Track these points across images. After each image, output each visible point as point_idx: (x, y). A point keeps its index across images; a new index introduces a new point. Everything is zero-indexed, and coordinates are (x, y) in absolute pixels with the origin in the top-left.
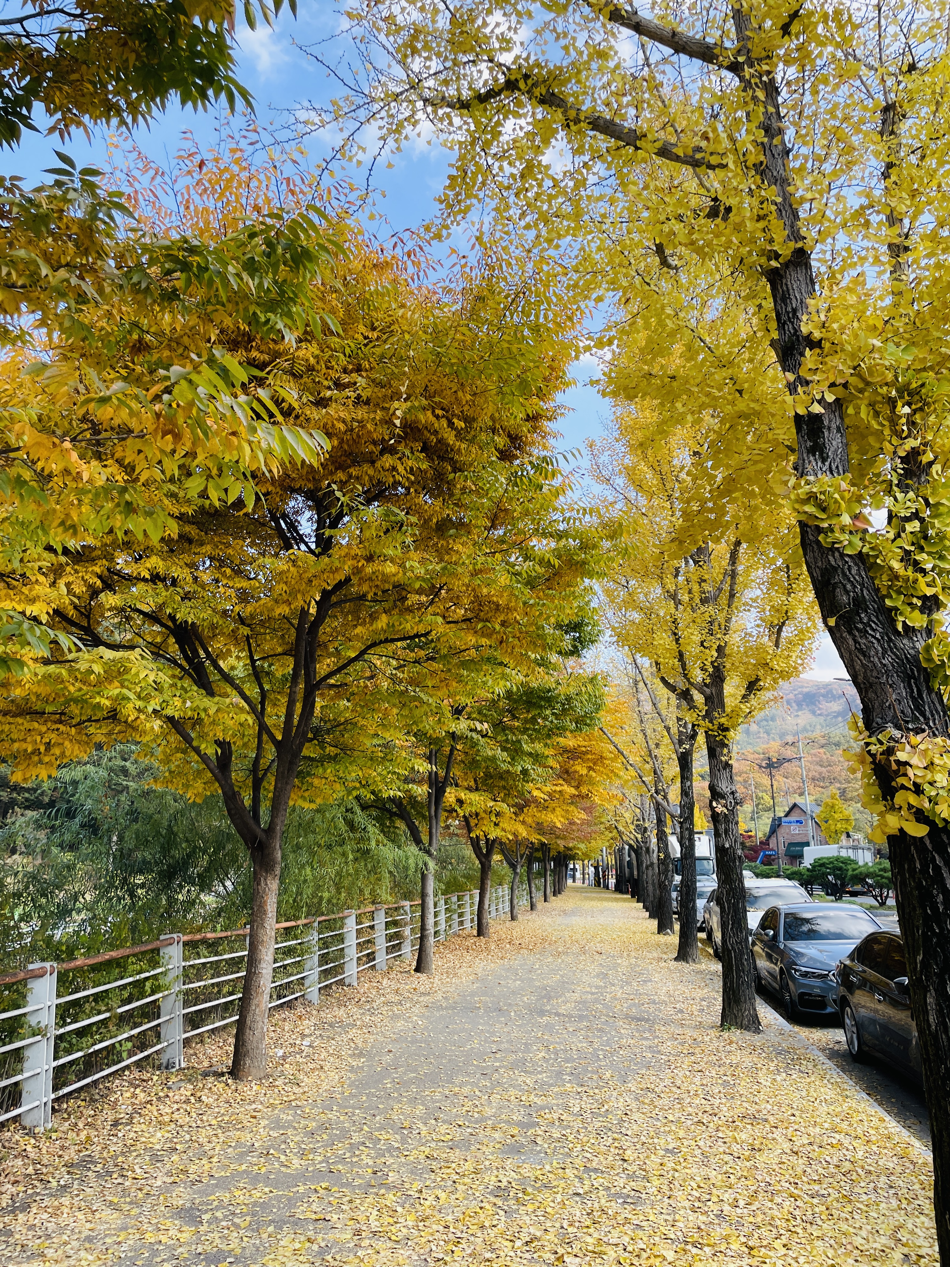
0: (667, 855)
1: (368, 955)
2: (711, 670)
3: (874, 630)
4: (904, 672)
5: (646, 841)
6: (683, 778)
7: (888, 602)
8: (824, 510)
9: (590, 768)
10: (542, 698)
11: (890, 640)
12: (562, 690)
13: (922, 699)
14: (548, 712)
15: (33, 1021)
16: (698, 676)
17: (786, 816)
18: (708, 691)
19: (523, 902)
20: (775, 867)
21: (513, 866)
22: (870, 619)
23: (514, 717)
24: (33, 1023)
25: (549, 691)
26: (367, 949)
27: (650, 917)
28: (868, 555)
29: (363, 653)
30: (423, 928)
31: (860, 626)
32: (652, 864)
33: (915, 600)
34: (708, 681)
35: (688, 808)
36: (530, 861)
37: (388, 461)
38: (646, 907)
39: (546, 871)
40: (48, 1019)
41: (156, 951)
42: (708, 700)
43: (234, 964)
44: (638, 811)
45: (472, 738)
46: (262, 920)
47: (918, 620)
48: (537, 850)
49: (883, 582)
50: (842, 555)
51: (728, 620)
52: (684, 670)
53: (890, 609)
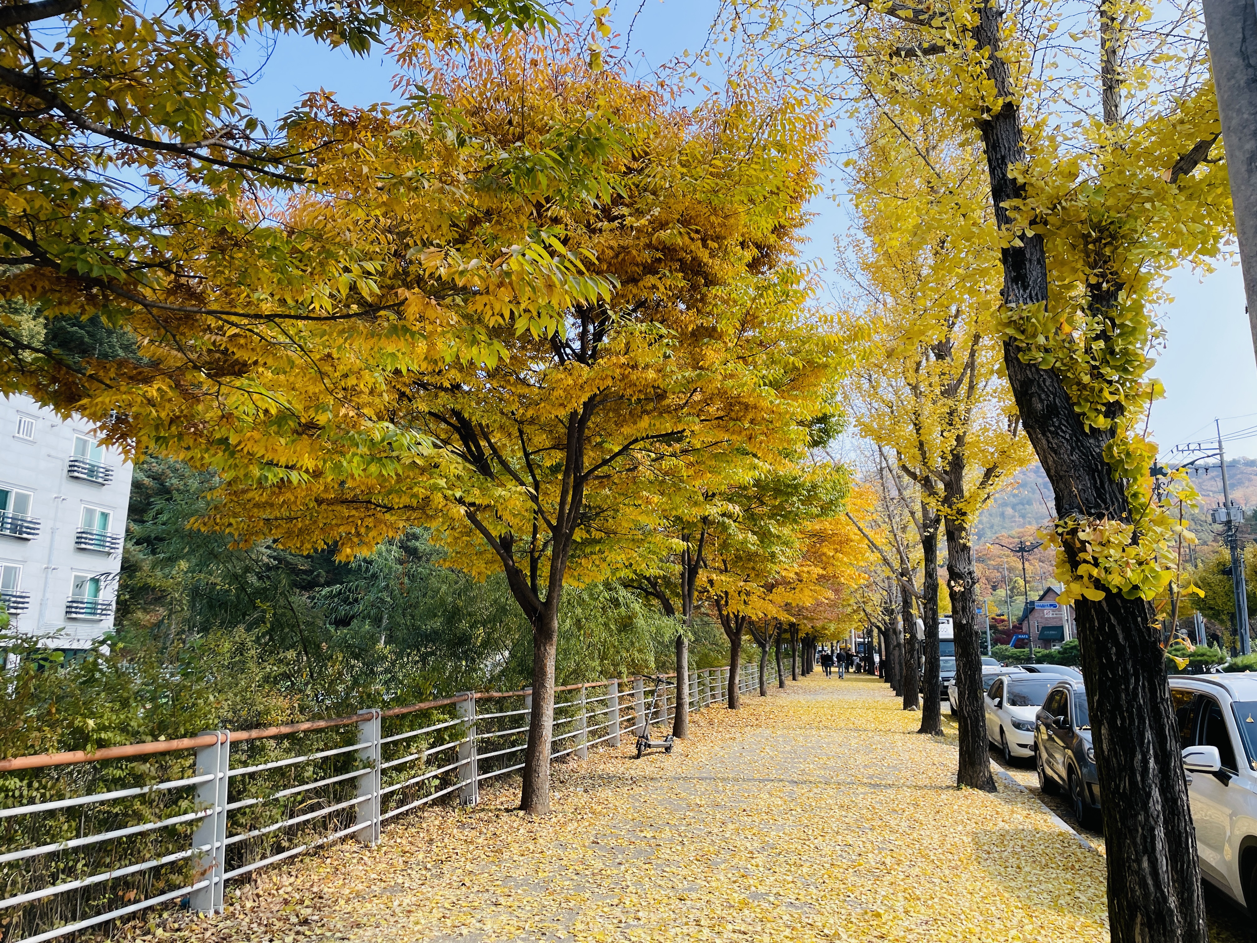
0: (913, 636)
1: (628, 720)
2: (950, 458)
3: (1064, 432)
4: (1089, 466)
5: (893, 622)
6: (927, 560)
7: (1077, 409)
8: (1023, 332)
9: (836, 551)
10: (789, 486)
11: (1078, 440)
12: (806, 479)
13: (1104, 489)
14: (795, 499)
15: (364, 756)
16: (938, 463)
17: (1040, 599)
18: (947, 478)
19: (772, 682)
20: (1027, 650)
21: (762, 645)
22: (1061, 423)
23: (762, 503)
24: (364, 758)
25: (795, 479)
26: (627, 714)
27: (897, 695)
28: (1059, 369)
29: (626, 448)
30: (679, 697)
31: (1052, 429)
32: (899, 645)
33: (1099, 407)
34: (948, 469)
35: (931, 587)
36: (778, 643)
37: (651, 280)
38: (893, 687)
39: (794, 651)
40: (375, 754)
41: (454, 705)
42: (948, 486)
43: (517, 721)
44: (885, 593)
45: (724, 523)
46: (544, 680)
47: (1102, 422)
48: (785, 631)
49: (1073, 392)
50: (1038, 370)
51: (968, 411)
52: (924, 458)
53: (1079, 415)
